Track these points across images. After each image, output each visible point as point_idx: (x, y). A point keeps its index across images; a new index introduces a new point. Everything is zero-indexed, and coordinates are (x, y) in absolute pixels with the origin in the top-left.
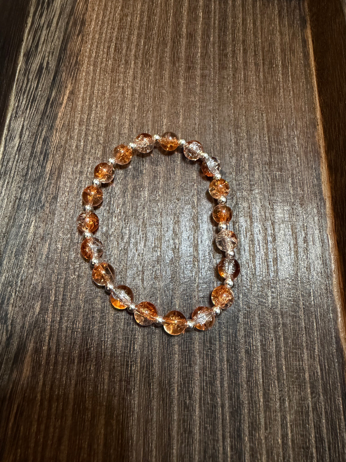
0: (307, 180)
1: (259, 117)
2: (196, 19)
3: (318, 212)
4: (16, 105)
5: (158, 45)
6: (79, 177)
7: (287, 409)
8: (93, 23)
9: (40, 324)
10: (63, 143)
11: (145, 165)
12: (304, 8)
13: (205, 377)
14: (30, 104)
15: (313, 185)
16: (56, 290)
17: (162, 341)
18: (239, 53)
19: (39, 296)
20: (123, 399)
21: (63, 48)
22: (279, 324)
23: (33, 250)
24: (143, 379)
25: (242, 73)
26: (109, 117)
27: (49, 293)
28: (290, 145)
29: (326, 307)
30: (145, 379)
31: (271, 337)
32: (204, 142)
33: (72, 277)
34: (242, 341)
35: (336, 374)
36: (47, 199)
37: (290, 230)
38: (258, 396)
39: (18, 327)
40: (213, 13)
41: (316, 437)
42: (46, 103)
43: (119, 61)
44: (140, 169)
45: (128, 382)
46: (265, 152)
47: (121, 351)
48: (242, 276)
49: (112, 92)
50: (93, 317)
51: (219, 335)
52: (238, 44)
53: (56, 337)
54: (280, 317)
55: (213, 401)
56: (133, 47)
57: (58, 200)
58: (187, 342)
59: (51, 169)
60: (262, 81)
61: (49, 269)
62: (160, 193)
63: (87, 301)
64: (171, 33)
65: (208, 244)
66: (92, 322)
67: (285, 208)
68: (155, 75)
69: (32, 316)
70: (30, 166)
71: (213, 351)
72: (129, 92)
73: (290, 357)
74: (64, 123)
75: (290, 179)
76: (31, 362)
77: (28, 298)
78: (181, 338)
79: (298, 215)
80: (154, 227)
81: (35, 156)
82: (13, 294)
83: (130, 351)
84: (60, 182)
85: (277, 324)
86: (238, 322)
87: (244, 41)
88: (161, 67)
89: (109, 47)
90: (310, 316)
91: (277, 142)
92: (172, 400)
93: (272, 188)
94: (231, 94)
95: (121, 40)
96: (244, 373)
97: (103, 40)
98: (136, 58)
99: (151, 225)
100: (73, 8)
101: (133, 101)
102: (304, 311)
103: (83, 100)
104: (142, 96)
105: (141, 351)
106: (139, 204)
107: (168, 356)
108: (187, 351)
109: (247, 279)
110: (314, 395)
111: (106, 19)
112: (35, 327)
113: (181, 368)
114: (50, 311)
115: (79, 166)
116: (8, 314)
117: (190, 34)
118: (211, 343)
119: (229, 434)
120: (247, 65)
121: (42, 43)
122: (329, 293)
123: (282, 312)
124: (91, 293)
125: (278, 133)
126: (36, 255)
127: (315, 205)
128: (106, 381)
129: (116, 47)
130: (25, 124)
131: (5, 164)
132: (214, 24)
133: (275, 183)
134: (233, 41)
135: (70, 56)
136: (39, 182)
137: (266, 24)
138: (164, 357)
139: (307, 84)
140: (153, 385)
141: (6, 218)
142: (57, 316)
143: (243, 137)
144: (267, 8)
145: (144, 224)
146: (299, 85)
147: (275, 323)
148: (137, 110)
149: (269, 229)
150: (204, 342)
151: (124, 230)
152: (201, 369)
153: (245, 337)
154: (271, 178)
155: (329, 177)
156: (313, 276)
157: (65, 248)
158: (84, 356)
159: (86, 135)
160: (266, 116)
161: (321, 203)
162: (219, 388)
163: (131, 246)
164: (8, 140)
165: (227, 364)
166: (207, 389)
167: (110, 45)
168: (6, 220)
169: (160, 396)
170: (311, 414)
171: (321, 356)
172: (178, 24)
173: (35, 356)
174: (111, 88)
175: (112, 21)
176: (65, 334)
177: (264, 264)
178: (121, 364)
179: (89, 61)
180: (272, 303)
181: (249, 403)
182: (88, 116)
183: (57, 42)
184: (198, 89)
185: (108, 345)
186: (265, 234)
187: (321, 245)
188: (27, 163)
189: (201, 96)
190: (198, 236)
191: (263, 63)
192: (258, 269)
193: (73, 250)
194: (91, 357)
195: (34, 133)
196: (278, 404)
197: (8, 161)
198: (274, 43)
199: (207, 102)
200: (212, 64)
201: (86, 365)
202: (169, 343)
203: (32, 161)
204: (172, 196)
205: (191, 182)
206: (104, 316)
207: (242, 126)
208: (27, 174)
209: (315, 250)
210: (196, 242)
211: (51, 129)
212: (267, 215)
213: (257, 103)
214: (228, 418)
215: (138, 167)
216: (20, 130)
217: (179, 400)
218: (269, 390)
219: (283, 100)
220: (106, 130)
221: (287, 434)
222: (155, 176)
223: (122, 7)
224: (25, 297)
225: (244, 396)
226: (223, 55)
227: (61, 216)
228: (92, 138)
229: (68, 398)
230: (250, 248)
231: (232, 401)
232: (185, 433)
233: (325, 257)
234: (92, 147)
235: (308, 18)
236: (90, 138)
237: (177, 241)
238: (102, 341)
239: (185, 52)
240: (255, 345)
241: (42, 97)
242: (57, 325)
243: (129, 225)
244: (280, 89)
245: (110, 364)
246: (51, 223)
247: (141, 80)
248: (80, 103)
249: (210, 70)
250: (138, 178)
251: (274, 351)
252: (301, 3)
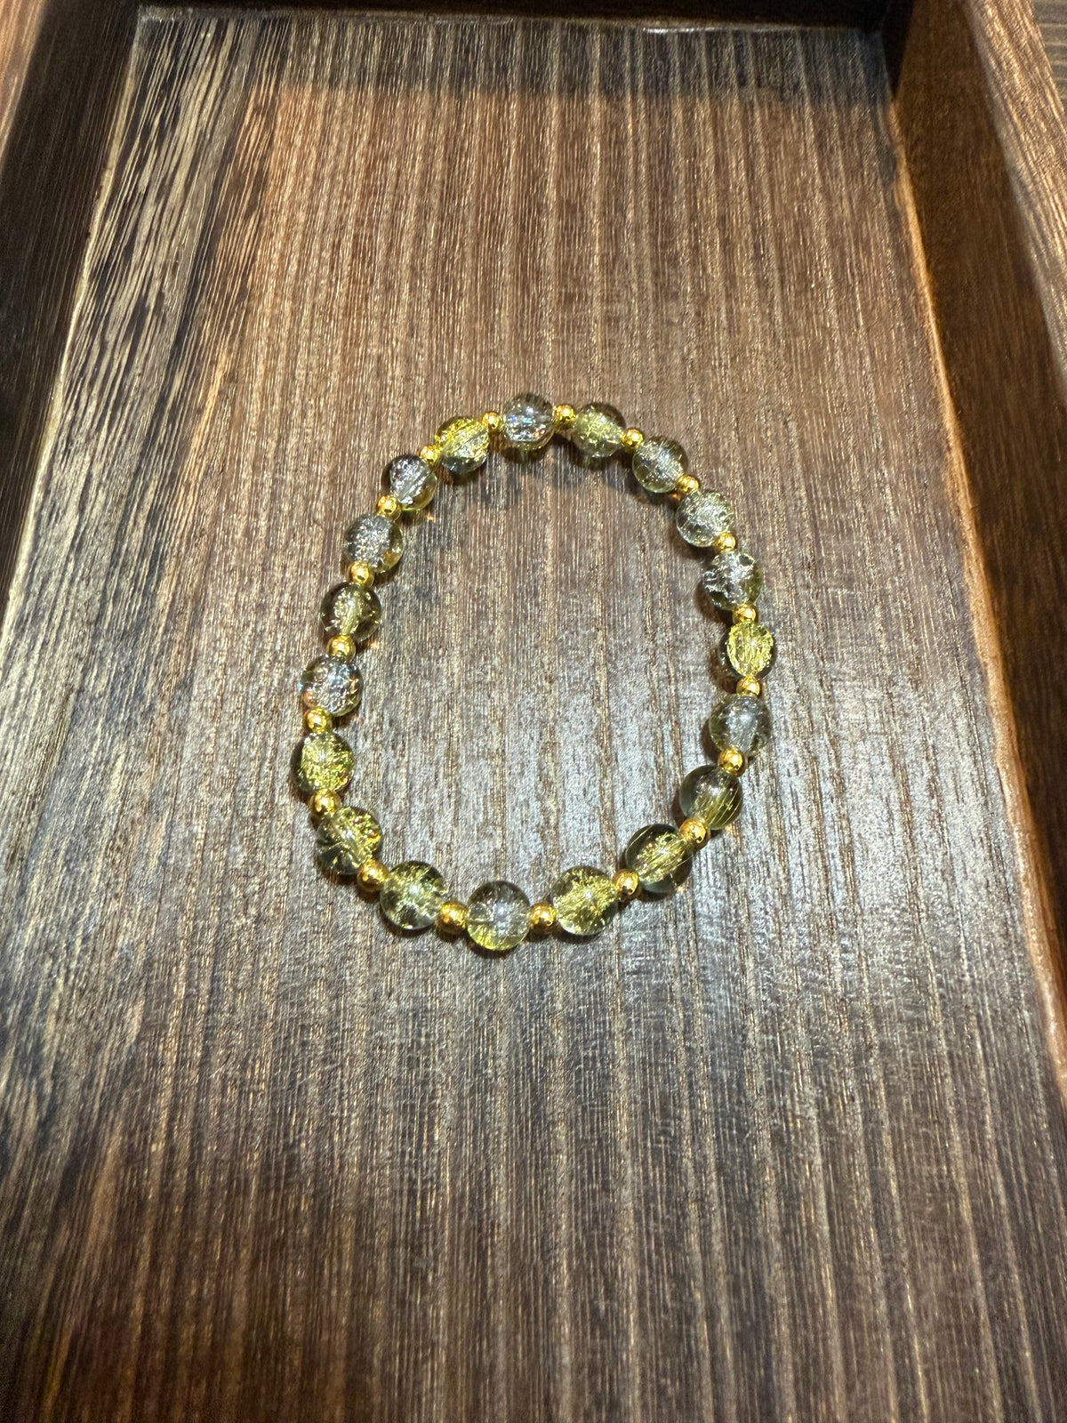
0: (926, 609)
1: (776, 430)
2: (584, 160)
3: (968, 703)
4: (69, 417)
5: (479, 236)
6: (256, 623)
7: (912, 1320)
8: (290, 181)
9: (142, 1072)
10: (206, 523)
11: (449, 580)
12: (888, 126)
13: (652, 1223)
14: (109, 412)
15: (946, 624)
16: (190, 966)
17: (518, 1113)
18: (712, 253)
19: (140, 984)
20: (402, 1303)
21: (205, 253)
22: (871, 1047)
23: (119, 842)
24: (463, 1238)
25: (723, 309)
26: (340, 444)
27: (170, 975)
28: (871, 508)
29: (1008, 989)
30: (467, 1235)
31: (847, 1088)
32: (620, 508)
33: (238, 924)
34: (761, 1105)
35: (1055, 1198)
36: (160, 689)
37: (886, 759)
38: (820, 1278)
39: (74, 1086)
40: (630, 144)
41: (1005, 1405)
42: (156, 411)
43: (365, 283)
44: (434, 594)
45: (415, 1248)
46: (800, 532)
47: (391, 1149)
48: (750, 902)
49: (348, 371)
50: (304, 1044)
51: (690, 1086)
52: (706, 229)
53: (190, 1112)
54: (870, 1025)
55: (681, 1300)
56: (406, 242)
57: (195, 692)
58: (592, 1113)
59: (173, 601)
60: (779, 329)
61: (169, 900)
62: (496, 661)
63: (285, 996)
64: (514, 202)
65: (644, 811)
66: (303, 1061)
67: (869, 695)
68: (472, 320)
69: (118, 1048)
70: (110, 594)
71: (675, 1137)
72: (398, 370)
73: (909, 1149)
74: (208, 467)
75: (877, 608)
76: (115, 1195)
77: (106, 992)
78: (573, 1101)
79: (906, 715)
80: (482, 762)
81: (124, 565)
82: (60, 981)
83: (419, 1148)
84: (199, 638)
85: (863, 1049)
86: (744, 1046)
87: (723, 220)
88: (488, 299)
89: (336, 247)
90: (962, 1019)
91: (835, 501)
92: (554, 1302)
93: (827, 638)
94: (692, 369)
95: (370, 225)
96: (771, 1207)
97: (318, 227)
98: (415, 272)
99: (471, 758)
100: (231, 142)
101: (407, 396)
102: (944, 1005)
103: (264, 397)
104: (436, 380)
105: (452, 1146)
106: (435, 697)
107: (537, 1159)
108: (593, 1141)
109: (766, 913)
110: (991, 1272)
111: (327, 170)
112: (126, 1083)
113: (576, 1198)
114: (171, 1032)
115: (256, 588)
116: (43, 1045)
117: (568, 202)
118: (665, 1113)
119: (734, 1408)
120: (733, 285)
121: (143, 239)
122: (1014, 946)
123: (876, 1010)
124: (298, 971)
125: (834, 474)
126: (128, 862)
127: (956, 683)
128: (348, 1246)
129: (356, 244)
130: (95, 472)
131: (36, 588)
132: (637, 173)
133: (835, 621)
134: (692, 218)
135: (225, 275)
136: (137, 639)
137: (782, 172)
138: (524, 1162)
139: (909, 334)
140: (493, 1255)
141: (39, 750)
142: (193, 1048)
143: (735, 491)
144: (783, 126)
145: (452, 756)
146: (889, 337)
147: (859, 1046)
148: (424, 421)
149: (823, 758)
150: (645, 1113)
151: (392, 776)
152: (639, 1199)
153: (769, 1092)
154: (822, 607)
155: (992, 598)
156: (963, 896)
157: (215, 835)
158: (278, 1168)
159: (274, 496)
160: (798, 427)
161: (973, 676)
162: (698, 1258)
163: (416, 820)
164: (44, 520)
165: (719, 1180)
166: (659, 1262)
167: (339, 242)
168: (39, 755)
169: (516, 1290)
170: (985, 1332)
171: (1005, 1144)
172: (532, 179)
173: (126, 1173)
174: (344, 360)
175: (345, 174)
176: (218, 1099)
177: (813, 864)
178: (394, 1192)
179: (278, 286)
180: (843, 982)
181: (792, 1305)
182: (278, 442)
183: (187, 238)
184: (596, 359)
185: (352, 1131)
186: (813, 772)
187: (982, 800)
188: (102, 584)
189: (606, 376)
190: (613, 787)
191: (782, 282)
192: (797, 881)
193: (241, 840)
194: (298, 1171)
195: (122, 496)
196: (882, 1305)
197: (45, 583)
198: (809, 224)
199: (623, 393)
200: (635, 287)
201: (285, 1199)
202: (539, 1118)
203: (115, 578)
204: (531, 670)
205: (588, 626)
206: (337, 1039)
207: (729, 458)
208: (100, 616)
209: (966, 817)
210: (608, 805)
211: (171, 483)
212: (816, 716)
213: (770, 392)
214: (729, 1353)
215: (430, 587)
216: (79, 489)
217: (576, 1301)
218: (851, 1258)
219: (843, 380)
220: (332, 482)
221: (917, 1404)
222: (479, 613)
223: (373, 135)
224: (94, 990)
225: (776, 1278)
226: (664, 259)
227: (204, 739)
228: (293, 505)
229: (230, 1308)
230: (770, 818)
231: (739, 1297)
232: (599, 1408)
233: (996, 836)
234: (292, 534)
235: (901, 152)
236: (286, 508)
237: (550, 804)
238: (332, 1119)
239: (556, 254)
240: (801, 1117)
241: (143, 393)
242: (194, 1074)
243: (406, 759)
244: (833, 351)
245: (359, 1193)
246: (175, 762)
247: (431, 335)
248: (254, 408)
249: (629, 304)
250: (429, 620)
251: (860, 1133)
252: (879, 112)
